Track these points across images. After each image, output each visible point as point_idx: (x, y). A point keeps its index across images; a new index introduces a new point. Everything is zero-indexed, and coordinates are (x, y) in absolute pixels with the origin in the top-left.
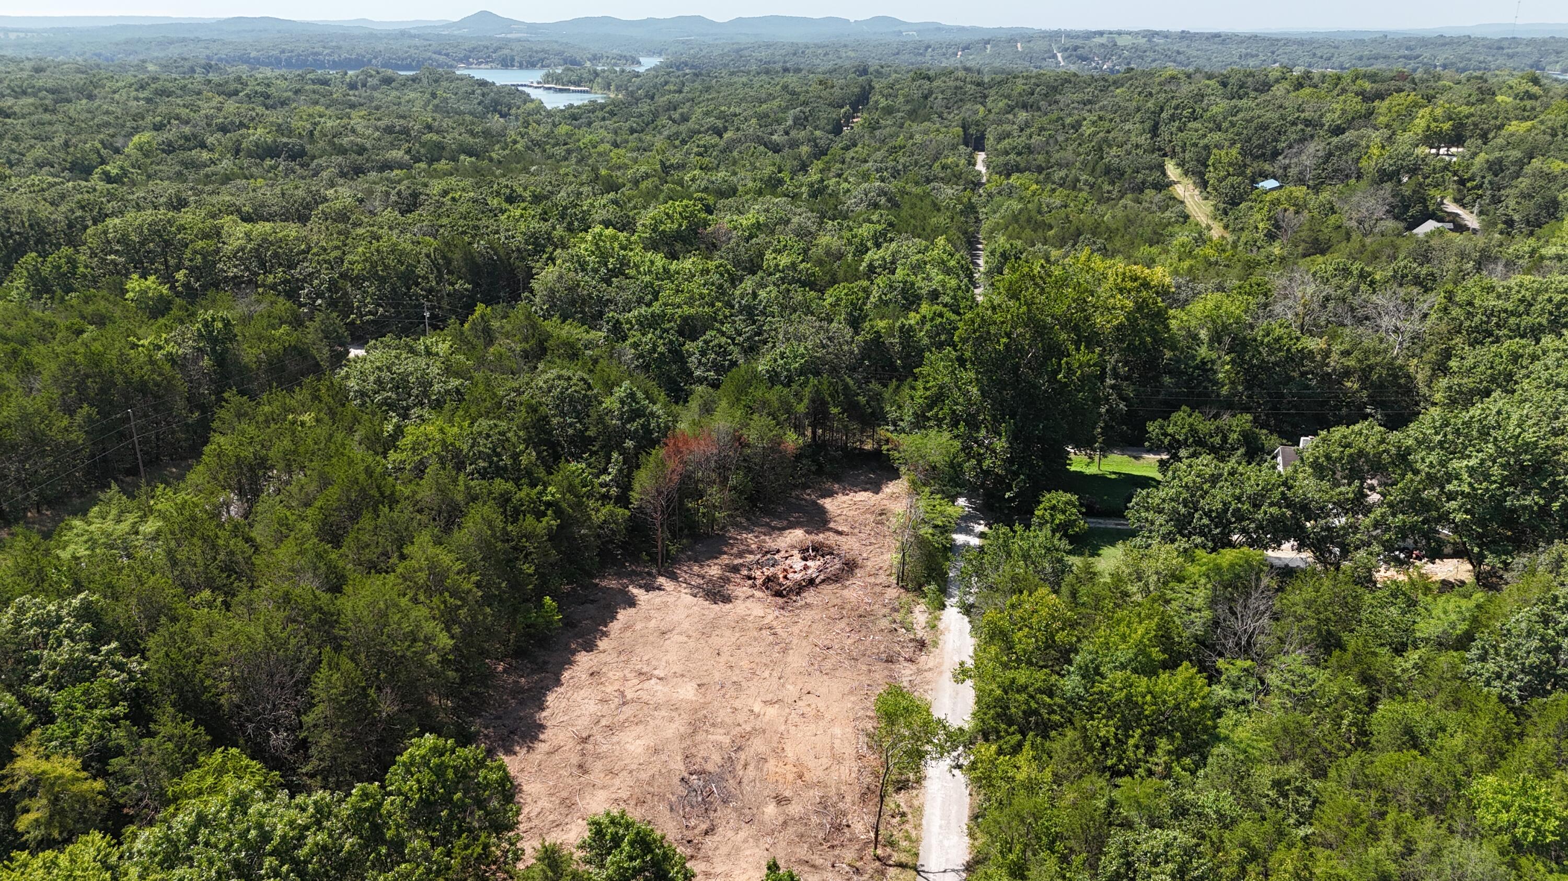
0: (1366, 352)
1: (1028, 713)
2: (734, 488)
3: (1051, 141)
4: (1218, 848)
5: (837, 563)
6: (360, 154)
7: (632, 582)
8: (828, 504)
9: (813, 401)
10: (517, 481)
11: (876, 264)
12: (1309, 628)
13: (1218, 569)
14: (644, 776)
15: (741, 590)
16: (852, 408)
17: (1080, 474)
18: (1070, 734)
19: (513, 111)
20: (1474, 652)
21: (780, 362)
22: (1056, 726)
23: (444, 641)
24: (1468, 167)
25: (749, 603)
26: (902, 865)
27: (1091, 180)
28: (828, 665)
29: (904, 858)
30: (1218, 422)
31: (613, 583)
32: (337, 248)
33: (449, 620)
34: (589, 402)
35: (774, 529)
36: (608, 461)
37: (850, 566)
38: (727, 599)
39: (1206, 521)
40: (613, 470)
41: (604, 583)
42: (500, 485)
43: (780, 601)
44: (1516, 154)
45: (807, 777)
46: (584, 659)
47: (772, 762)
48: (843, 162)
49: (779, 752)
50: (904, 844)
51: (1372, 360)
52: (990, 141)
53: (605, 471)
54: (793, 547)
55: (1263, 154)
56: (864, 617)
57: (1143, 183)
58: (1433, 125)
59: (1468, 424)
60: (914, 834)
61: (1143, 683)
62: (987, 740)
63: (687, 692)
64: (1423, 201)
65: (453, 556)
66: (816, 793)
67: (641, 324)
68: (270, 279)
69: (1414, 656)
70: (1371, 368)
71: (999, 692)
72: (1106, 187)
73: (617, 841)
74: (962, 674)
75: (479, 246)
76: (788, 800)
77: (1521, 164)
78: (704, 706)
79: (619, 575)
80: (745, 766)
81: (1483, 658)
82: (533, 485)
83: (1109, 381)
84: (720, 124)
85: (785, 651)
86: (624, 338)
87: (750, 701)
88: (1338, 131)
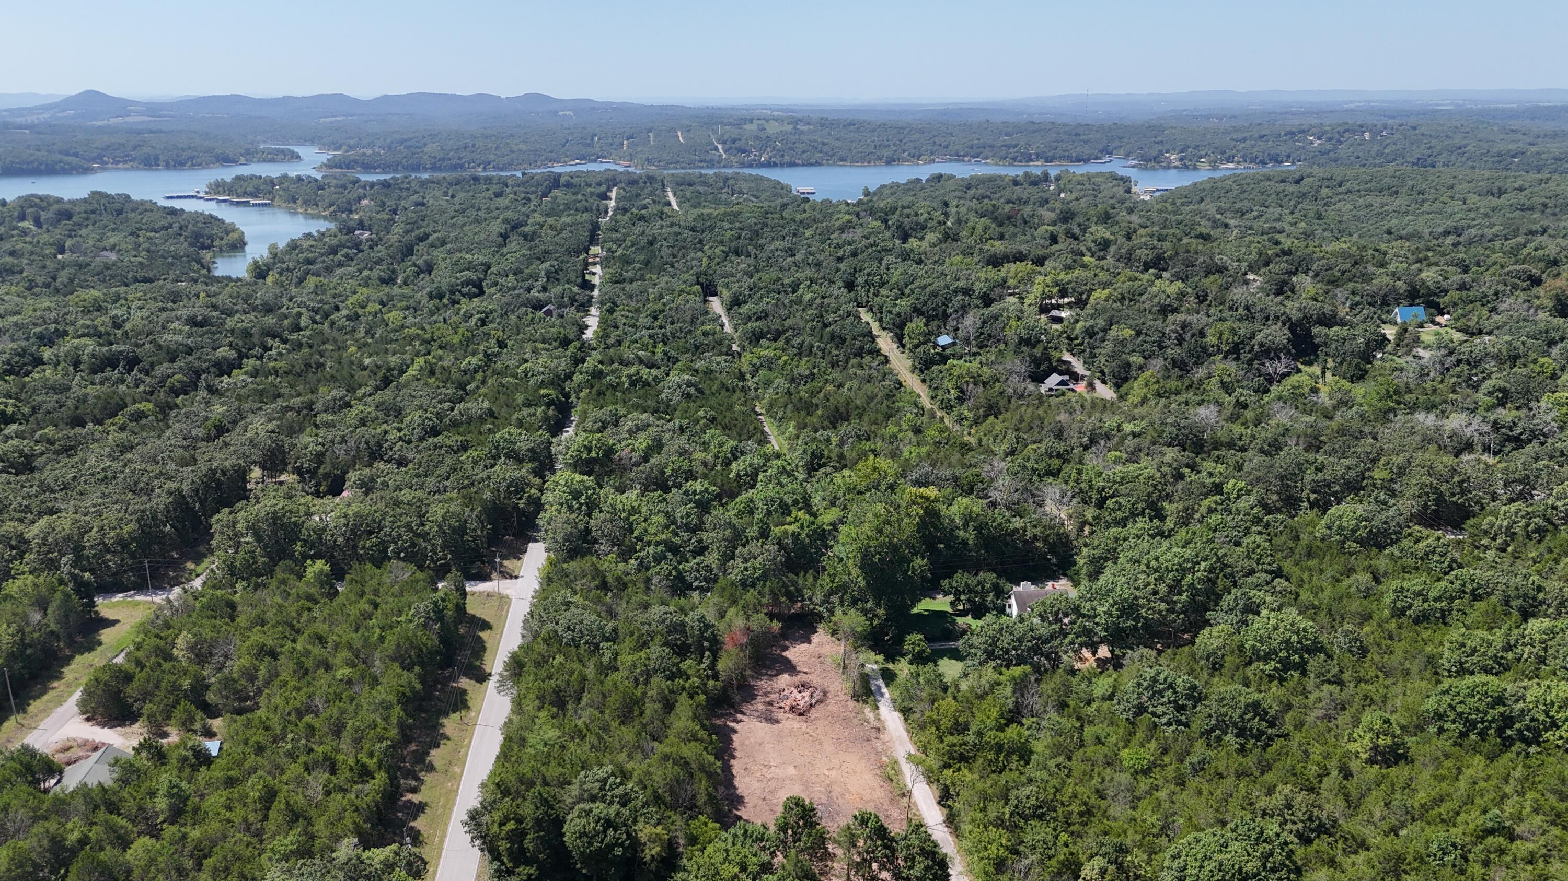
0: (1044, 527)
4: (1045, 790)
5: (817, 692)
7: (727, 720)
12: (1055, 700)
13: (1014, 678)
15: (781, 715)
18: (979, 760)
19: (216, 243)
20: (1115, 701)
22: (972, 758)
24: (1073, 329)
25: (789, 722)
28: (843, 747)
30: (978, 578)
31: (719, 722)
35: (772, 676)
37: (823, 693)
38: (777, 722)
39: (1001, 652)
43: (803, 718)
44: (1101, 322)
46: (736, 763)
47: (846, 795)
53: (701, 662)
54: (789, 686)
55: (937, 315)
56: (845, 720)
57: (861, 349)
60: (918, 813)
61: (1002, 735)
63: (790, 770)
64: (1048, 359)
69: (1094, 705)
70: (1047, 534)
77: (1105, 330)
78: (803, 775)
79: (719, 718)
81: (1119, 703)
85: (821, 744)
87: (821, 770)
88: (985, 296)
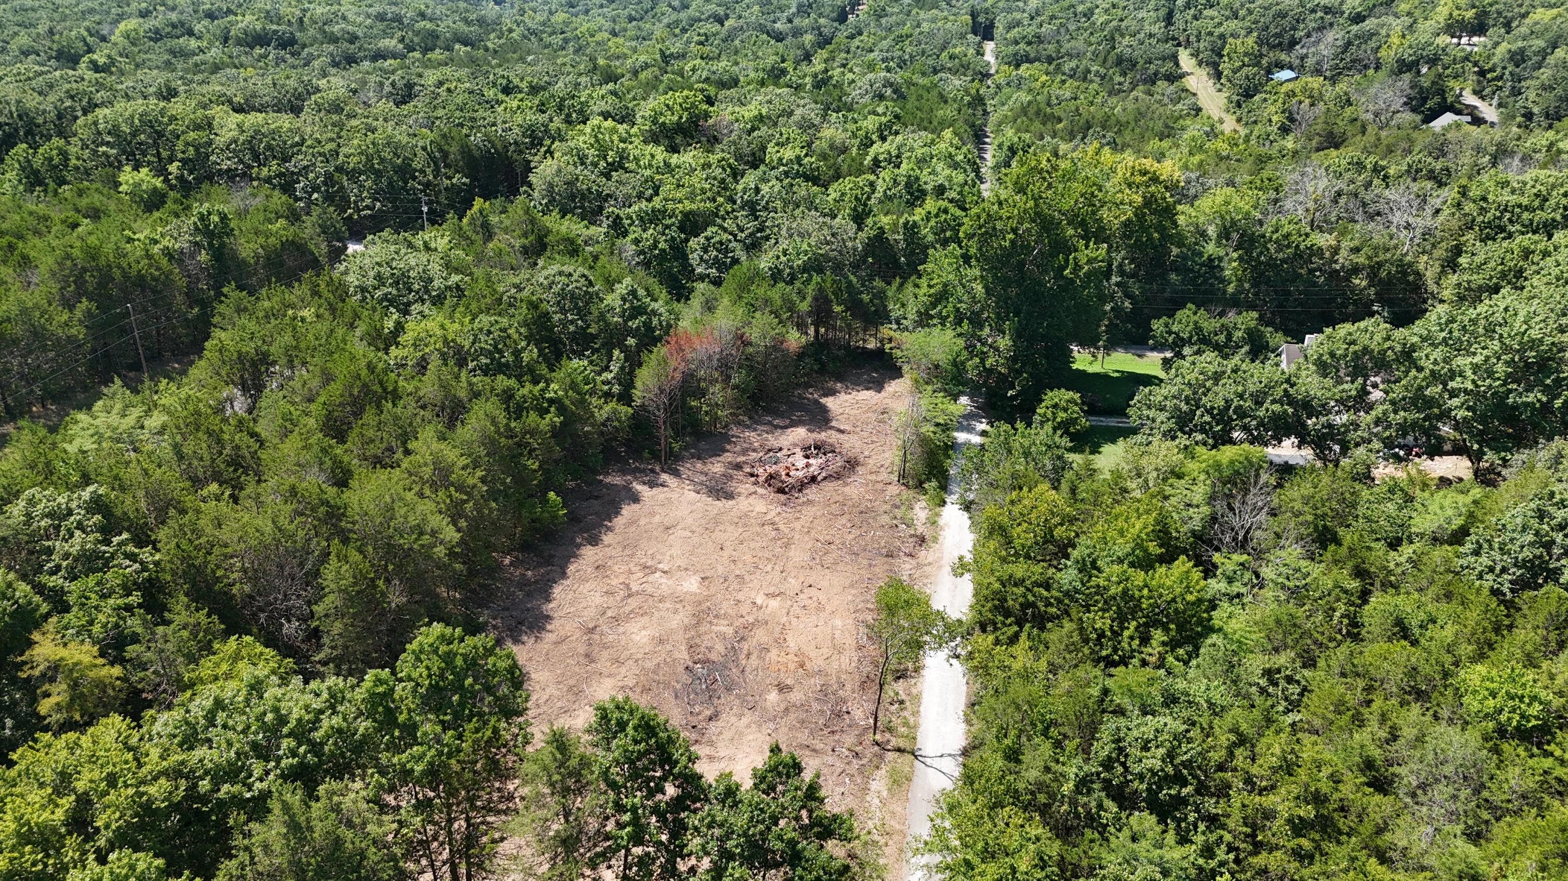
0: (1375, 248)
1: (1026, 605)
2: (736, 387)
3: (1062, 30)
4: (1208, 733)
5: (839, 462)
6: (352, 42)
7: (636, 478)
8: (829, 402)
9: (815, 299)
10: (519, 378)
11: (881, 158)
12: (1306, 524)
13: (1218, 466)
14: (649, 665)
15: (746, 487)
16: (855, 306)
17: (1083, 372)
18: (1068, 625)
20: (1468, 547)
21: (783, 259)
22: (1052, 618)
23: (451, 534)
24: (1489, 57)
25: (752, 499)
26: (899, 750)
27: (1102, 71)
28: (829, 559)
29: (902, 743)
30: (1224, 320)
31: (615, 480)
32: (332, 140)
33: (455, 514)
34: (590, 298)
35: (776, 427)
36: (610, 360)
37: (852, 464)
38: (730, 496)
39: (1207, 418)
40: (615, 367)
41: (609, 480)
42: (503, 382)
43: (782, 497)
44: (1540, 43)
45: (808, 666)
46: (588, 552)
47: (774, 652)
48: (848, 52)
49: (781, 642)
50: (902, 730)
51: (1382, 257)
52: (999, 30)
53: (607, 368)
54: (795, 445)
55: (1280, 44)
56: (865, 513)
57: (1156, 74)
58: (1455, 13)
59: (1474, 322)
60: (912, 720)
61: (1139, 577)
62: (984, 630)
63: (691, 585)
64: (1442, 92)
65: (457, 452)
66: (817, 681)
67: (641, 219)
68: (265, 172)
69: (1407, 550)
70: (1380, 265)
71: (997, 586)
72: (1118, 79)
73: (622, 726)
74: (961, 568)
75: (476, 138)
76: (790, 688)
77: (1544, 54)
78: (708, 598)
79: (624, 472)
80: (748, 656)
81: (1477, 553)
82: (536, 382)
83: (1115, 279)
84: (721, 11)
85: (787, 546)
86: (625, 234)
87: (753, 594)
88: (1358, 18)
